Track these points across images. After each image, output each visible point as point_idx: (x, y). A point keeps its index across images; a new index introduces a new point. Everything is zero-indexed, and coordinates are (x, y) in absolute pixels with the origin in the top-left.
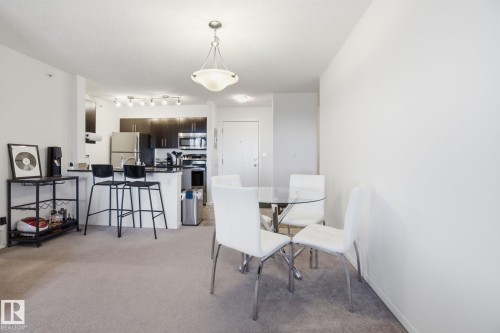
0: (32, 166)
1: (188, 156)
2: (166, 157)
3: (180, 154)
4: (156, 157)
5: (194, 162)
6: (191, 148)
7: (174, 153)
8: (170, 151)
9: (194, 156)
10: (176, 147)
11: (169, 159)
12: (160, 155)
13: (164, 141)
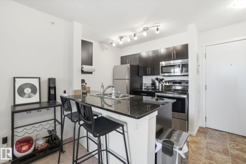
0: (32, 94)
1: (169, 82)
2: (151, 82)
3: (162, 80)
4: (144, 82)
5: (173, 88)
6: (172, 74)
7: (157, 79)
8: (154, 77)
9: (175, 82)
10: (159, 74)
11: (153, 84)
12: (147, 81)
13: (149, 70)
